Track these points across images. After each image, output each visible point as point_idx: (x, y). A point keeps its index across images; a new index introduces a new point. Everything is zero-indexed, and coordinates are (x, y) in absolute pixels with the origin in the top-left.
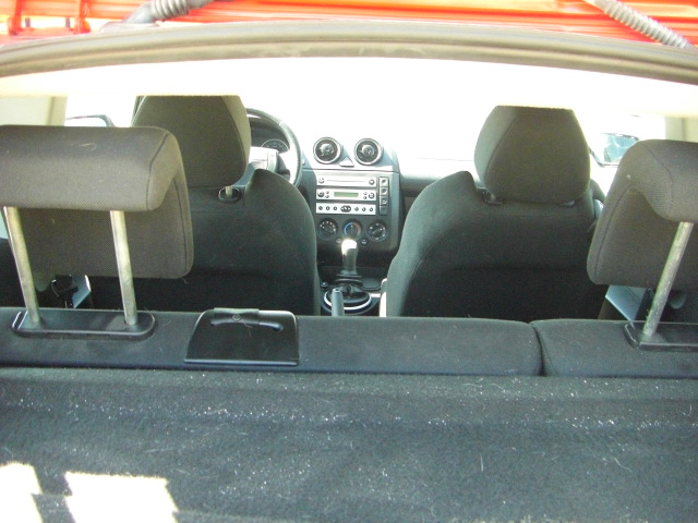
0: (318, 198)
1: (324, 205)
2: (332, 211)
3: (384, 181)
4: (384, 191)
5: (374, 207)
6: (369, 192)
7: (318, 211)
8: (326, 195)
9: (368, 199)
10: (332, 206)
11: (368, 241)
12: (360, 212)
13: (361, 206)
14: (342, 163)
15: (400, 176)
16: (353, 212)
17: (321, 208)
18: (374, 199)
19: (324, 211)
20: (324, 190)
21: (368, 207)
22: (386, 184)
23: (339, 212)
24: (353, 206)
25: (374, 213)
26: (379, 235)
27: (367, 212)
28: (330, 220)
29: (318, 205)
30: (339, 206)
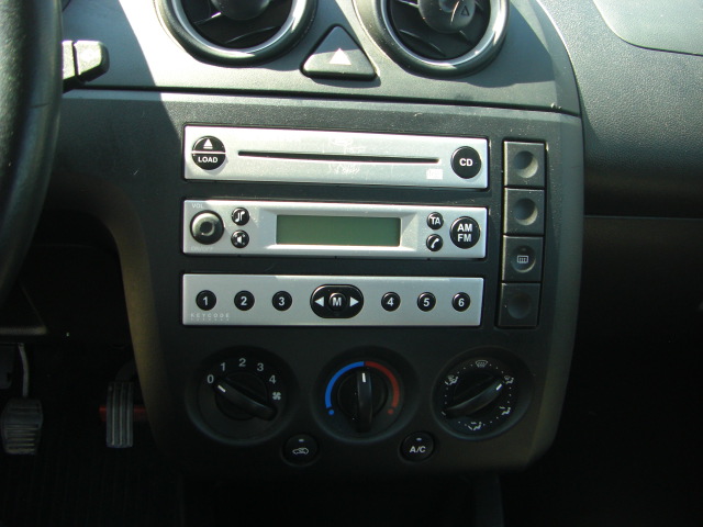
0: (190, 246)
1: (225, 286)
2: (263, 314)
3: (524, 159)
4: (526, 206)
5: (475, 286)
6: (452, 213)
7: (191, 314)
8: (231, 228)
9: (450, 250)
10: (263, 286)
11: (432, 439)
12: (408, 315)
13: (410, 286)
14: (314, 63)
15: (586, 129)
16: (371, 315)
17: (206, 300)
18: (480, 250)
19: (224, 314)
20: (224, 207)
21: (444, 286)
22: (532, 171)
23: (301, 315)
24: (372, 286)
25: (473, 316)
26: (488, 412)
27: (443, 315)
28: (254, 355)
29: (192, 284)
30: (303, 285)
